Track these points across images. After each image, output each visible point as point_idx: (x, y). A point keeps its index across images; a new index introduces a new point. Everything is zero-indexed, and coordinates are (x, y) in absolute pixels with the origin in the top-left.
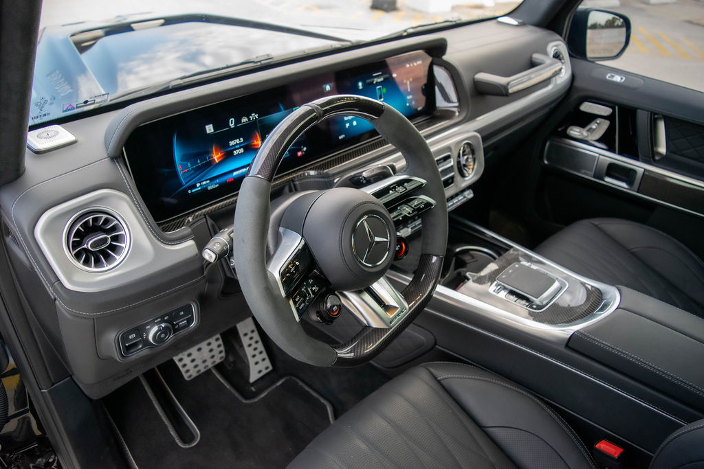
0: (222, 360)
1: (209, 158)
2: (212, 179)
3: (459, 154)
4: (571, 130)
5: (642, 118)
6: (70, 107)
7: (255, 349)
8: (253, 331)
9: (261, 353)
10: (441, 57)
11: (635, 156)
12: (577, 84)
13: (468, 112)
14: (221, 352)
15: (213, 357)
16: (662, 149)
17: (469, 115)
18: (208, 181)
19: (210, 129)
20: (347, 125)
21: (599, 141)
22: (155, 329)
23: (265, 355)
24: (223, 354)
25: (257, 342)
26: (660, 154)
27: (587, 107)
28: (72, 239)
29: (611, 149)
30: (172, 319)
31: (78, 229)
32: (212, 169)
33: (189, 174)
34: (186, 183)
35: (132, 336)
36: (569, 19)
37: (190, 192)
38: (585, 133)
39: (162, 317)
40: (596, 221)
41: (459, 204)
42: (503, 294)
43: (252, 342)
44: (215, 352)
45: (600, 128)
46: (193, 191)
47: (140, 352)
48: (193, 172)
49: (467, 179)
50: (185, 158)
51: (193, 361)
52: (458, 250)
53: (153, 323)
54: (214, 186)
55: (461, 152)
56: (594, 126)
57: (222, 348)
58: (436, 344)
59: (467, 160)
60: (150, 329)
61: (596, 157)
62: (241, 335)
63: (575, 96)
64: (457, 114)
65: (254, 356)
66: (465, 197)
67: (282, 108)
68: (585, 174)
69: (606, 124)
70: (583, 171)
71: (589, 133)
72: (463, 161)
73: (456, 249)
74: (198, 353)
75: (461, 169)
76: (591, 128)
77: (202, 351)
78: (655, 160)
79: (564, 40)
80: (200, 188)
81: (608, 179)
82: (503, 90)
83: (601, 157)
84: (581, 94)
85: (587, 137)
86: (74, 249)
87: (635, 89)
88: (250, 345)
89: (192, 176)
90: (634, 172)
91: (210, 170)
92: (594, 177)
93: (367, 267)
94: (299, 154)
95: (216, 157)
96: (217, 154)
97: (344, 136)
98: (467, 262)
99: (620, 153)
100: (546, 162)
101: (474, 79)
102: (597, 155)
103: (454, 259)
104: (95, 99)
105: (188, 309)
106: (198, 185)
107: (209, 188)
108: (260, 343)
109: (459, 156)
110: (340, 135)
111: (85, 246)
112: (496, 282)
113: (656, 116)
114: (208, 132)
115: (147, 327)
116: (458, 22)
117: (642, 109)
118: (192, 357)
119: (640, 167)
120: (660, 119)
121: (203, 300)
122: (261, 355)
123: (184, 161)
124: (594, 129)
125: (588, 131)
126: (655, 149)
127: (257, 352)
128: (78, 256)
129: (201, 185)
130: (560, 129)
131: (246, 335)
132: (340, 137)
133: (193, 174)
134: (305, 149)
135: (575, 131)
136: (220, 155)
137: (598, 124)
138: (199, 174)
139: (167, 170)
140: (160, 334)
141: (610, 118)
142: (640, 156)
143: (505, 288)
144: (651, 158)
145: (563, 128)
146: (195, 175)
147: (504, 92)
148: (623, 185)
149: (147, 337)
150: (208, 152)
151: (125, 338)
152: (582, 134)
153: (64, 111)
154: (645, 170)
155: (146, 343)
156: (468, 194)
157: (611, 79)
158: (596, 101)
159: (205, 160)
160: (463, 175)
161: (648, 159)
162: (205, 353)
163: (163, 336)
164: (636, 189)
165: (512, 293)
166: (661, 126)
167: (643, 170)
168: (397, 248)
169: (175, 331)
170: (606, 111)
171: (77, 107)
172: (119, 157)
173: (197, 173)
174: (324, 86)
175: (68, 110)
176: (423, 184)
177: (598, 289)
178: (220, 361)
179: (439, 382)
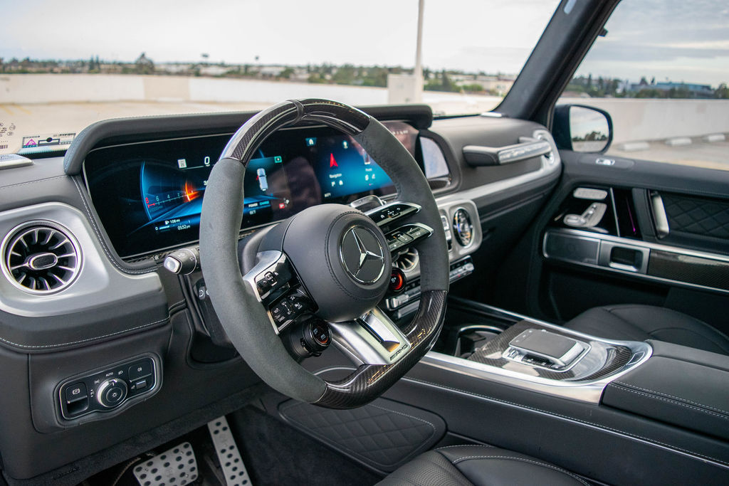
0: (195, 479)
1: (181, 195)
2: (183, 219)
3: (454, 221)
4: (568, 218)
5: (639, 196)
6: (31, 143)
7: (235, 469)
8: (232, 448)
9: (241, 474)
10: (426, 129)
11: (638, 237)
12: (567, 171)
13: (459, 183)
14: (193, 469)
15: (183, 475)
16: (665, 227)
17: (461, 184)
18: (178, 220)
19: (182, 164)
20: (333, 183)
21: (598, 226)
22: (106, 384)
23: (246, 476)
24: (196, 472)
25: (236, 461)
26: (663, 233)
27: (581, 193)
28: (11, 252)
29: (612, 232)
30: (128, 375)
31: (20, 241)
32: (183, 207)
33: (157, 208)
34: (153, 219)
35: (76, 391)
36: (551, 113)
37: (157, 229)
38: (583, 220)
39: (116, 371)
40: (609, 308)
41: (459, 275)
42: (519, 359)
43: (231, 460)
44: (186, 469)
45: (597, 213)
46: (161, 228)
47: (86, 417)
48: (161, 207)
49: (465, 247)
50: (154, 190)
51: (158, 478)
52: (462, 329)
53: (102, 377)
54: (185, 227)
55: (456, 219)
56: (591, 212)
57: (194, 464)
58: (447, 430)
59: (463, 228)
60: (99, 385)
61: (597, 243)
62: (218, 452)
63: (567, 184)
64: (449, 183)
65: (233, 477)
66: (465, 270)
67: (262, 155)
68: (589, 262)
69: (603, 208)
70: (586, 260)
71: (587, 220)
72: (459, 227)
73: (460, 328)
74: (165, 469)
75: (458, 237)
76: (588, 214)
77: (170, 466)
78: (659, 239)
79: (549, 129)
80: (168, 227)
81: (614, 265)
82: (494, 158)
83: (603, 242)
84: (573, 180)
85: (585, 223)
86: (12, 265)
87: (627, 169)
88: (228, 464)
89: (160, 213)
90: (640, 253)
91: (181, 208)
92: (599, 265)
93: (359, 282)
94: (282, 206)
95: (189, 195)
96: (190, 192)
97: (330, 194)
98: (474, 340)
99: (623, 236)
100: (546, 255)
101: (463, 151)
102: (599, 241)
103: (459, 339)
104: (60, 137)
105: (147, 364)
106: (167, 223)
107: (180, 228)
108: (241, 461)
109: (454, 223)
110: (326, 193)
111: (27, 265)
112: (510, 348)
113: (652, 194)
114: (180, 167)
115: (96, 382)
116: (442, 115)
117: (637, 188)
118: (158, 474)
119: (644, 247)
120: (656, 196)
121: (168, 360)
122: (241, 477)
123: (153, 194)
124: (592, 215)
125: (586, 217)
126: (657, 228)
127: (236, 473)
128: (17, 275)
129: (170, 223)
130: (556, 219)
131: (223, 451)
132: (326, 195)
133: (160, 209)
134: (287, 201)
135: (573, 220)
136: (192, 193)
137: (595, 209)
138: (169, 211)
139: (132, 201)
140: (112, 392)
141: (607, 201)
142: (644, 236)
143: (520, 353)
144: (656, 236)
145: (560, 216)
146: (162, 212)
147: (495, 161)
148: (631, 269)
149: (95, 395)
150: (179, 189)
151: (67, 391)
152: (580, 221)
153: (23, 147)
154: (651, 249)
155: (94, 404)
156: (469, 267)
157: (601, 163)
158: (589, 186)
159: (177, 196)
160: (462, 245)
161: (652, 237)
162: (174, 469)
163: (115, 395)
164: (645, 272)
165: (528, 357)
166: (659, 203)
167: (649, 250)
168: (393, 280)
169: (131, 393)
170: (601, 195)
171: (39, 145)
172: (77, 175)
173: (166, 209)
174: (307, 139)
175: (28, 146)
176: (417, 210)
177: (626, 347)
178: (192, 481)
179: (454, 465)
